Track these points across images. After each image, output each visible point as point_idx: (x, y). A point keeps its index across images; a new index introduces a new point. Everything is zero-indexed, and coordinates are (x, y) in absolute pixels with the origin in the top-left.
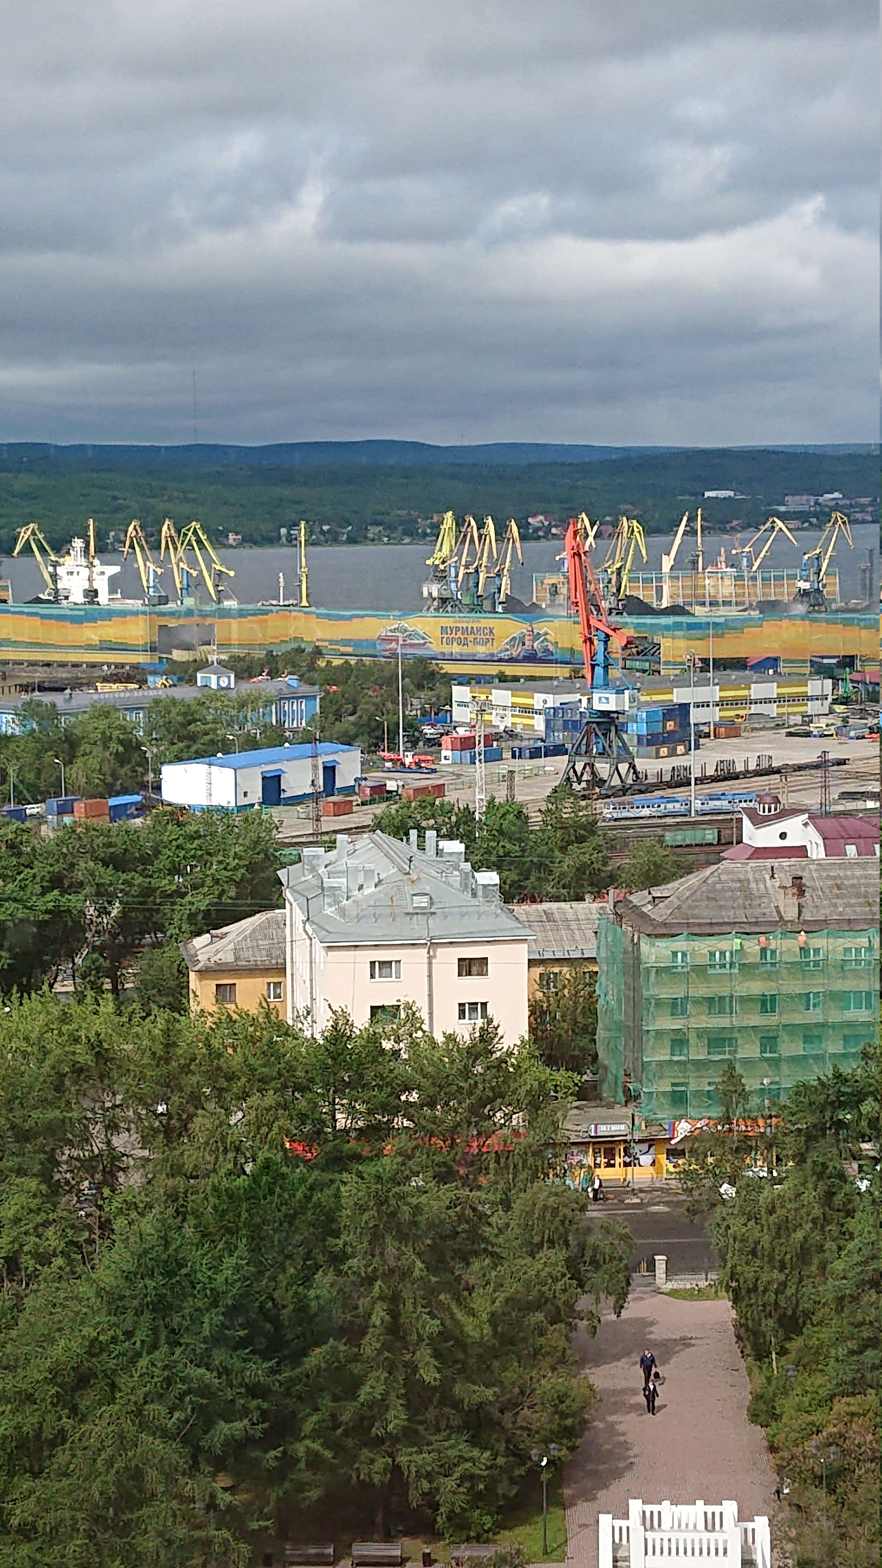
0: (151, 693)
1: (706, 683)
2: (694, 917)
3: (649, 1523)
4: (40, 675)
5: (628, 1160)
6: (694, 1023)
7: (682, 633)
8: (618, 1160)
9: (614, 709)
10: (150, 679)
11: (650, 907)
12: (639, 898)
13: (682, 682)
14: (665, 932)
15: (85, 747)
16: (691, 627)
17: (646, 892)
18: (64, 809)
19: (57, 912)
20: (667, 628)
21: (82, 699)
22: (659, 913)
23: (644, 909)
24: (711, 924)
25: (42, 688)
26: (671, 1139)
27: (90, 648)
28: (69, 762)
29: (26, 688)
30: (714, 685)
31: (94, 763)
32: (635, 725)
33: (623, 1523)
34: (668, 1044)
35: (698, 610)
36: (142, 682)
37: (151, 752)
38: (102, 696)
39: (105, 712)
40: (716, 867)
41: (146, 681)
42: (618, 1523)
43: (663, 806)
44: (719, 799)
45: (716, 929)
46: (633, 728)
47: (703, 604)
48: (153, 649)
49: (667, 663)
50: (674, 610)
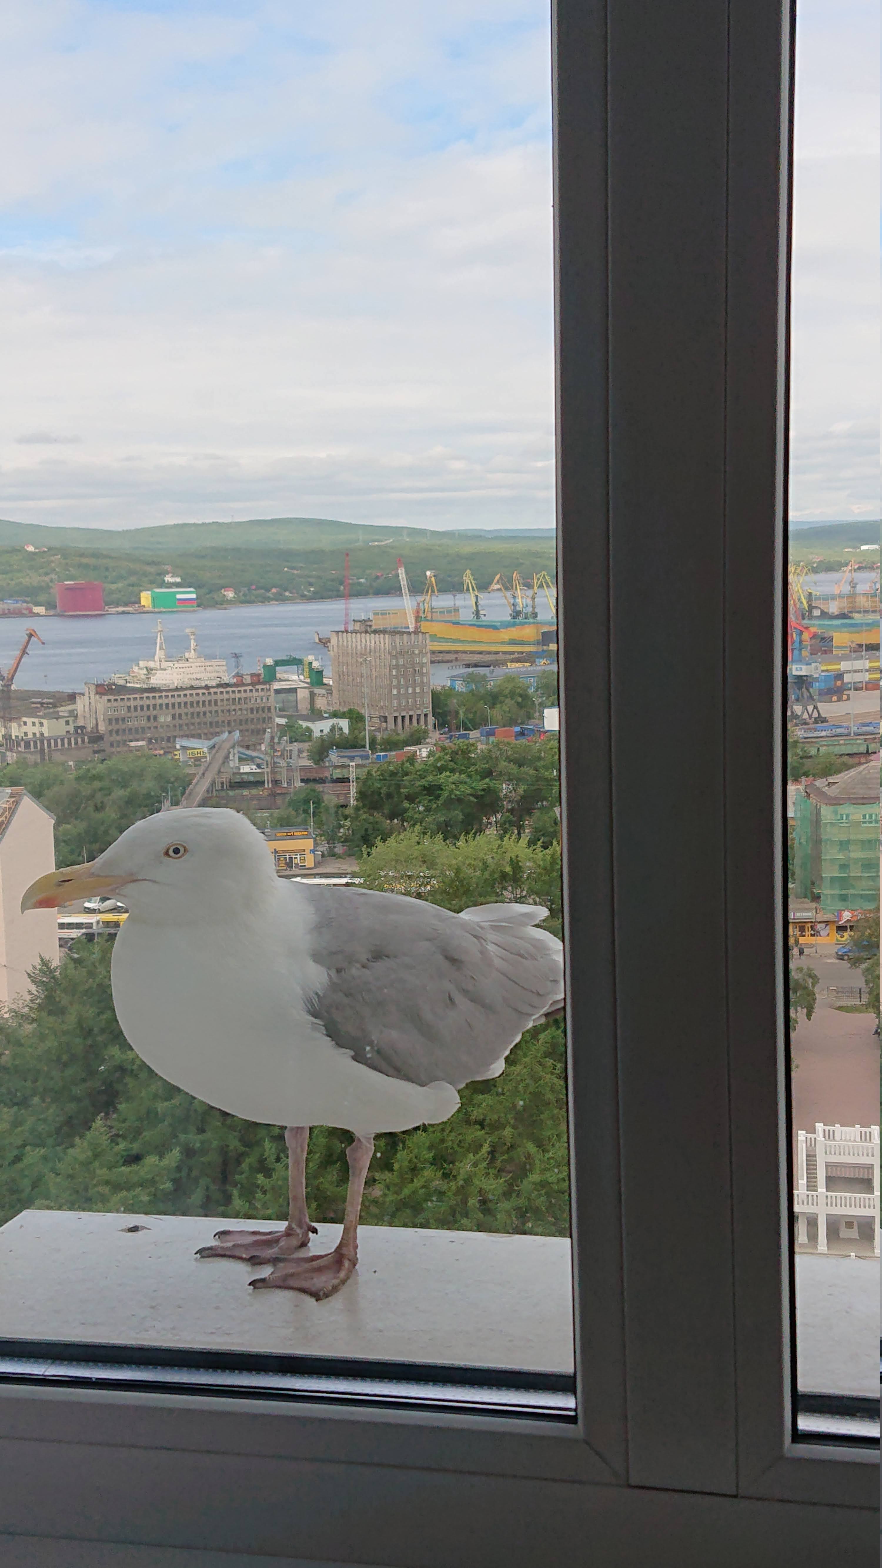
0: (538, 668)
1: (861, 658)
2: (854, 793)
3: (829, 1136)
4: (477, 658)
5: (813, 932)
6: (853, 855)
7: (846, 629)
8: (807, 933)
9: (805, 674)
10: (537, 660)
11: (827, 788)
12: (820, 783)
13: (845, 658)
14: (835, 802)
15: (502, 699)
16: (852, 625)
17: (825, 779)
18: (491, 733)
19: (488, 790)
20: (837, 626)
21: (500, 672)
22: (832, 792)
23: (824, 790)
24: (863, 798)
25: (476, 666)
26: (838, 921)
27: (503, 643)
28: (492, 707)
29: (468, 666)
30: (867, 659)
31: (506, 709)
32: (817, 684)
33: (813, 1136)
34: (837, 867)
35: (856, 615)
36: (533, 663)
37: (537, 701)
38: (510, 670)
39: (510, 679)
40: (867, 765)
41: (535, 662)
42: (809, 1136)
43: (834, 730)
44: (868, 726)
45: (865, 801)
46: (816, 685)
47: (859, 612)
48: (538, 644)
49: (837, 647)
50: (843, 616)
